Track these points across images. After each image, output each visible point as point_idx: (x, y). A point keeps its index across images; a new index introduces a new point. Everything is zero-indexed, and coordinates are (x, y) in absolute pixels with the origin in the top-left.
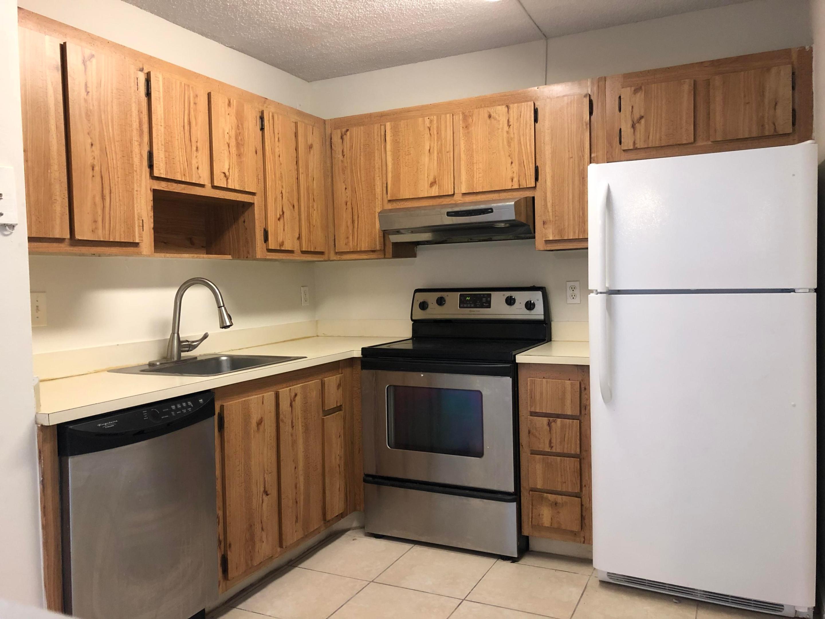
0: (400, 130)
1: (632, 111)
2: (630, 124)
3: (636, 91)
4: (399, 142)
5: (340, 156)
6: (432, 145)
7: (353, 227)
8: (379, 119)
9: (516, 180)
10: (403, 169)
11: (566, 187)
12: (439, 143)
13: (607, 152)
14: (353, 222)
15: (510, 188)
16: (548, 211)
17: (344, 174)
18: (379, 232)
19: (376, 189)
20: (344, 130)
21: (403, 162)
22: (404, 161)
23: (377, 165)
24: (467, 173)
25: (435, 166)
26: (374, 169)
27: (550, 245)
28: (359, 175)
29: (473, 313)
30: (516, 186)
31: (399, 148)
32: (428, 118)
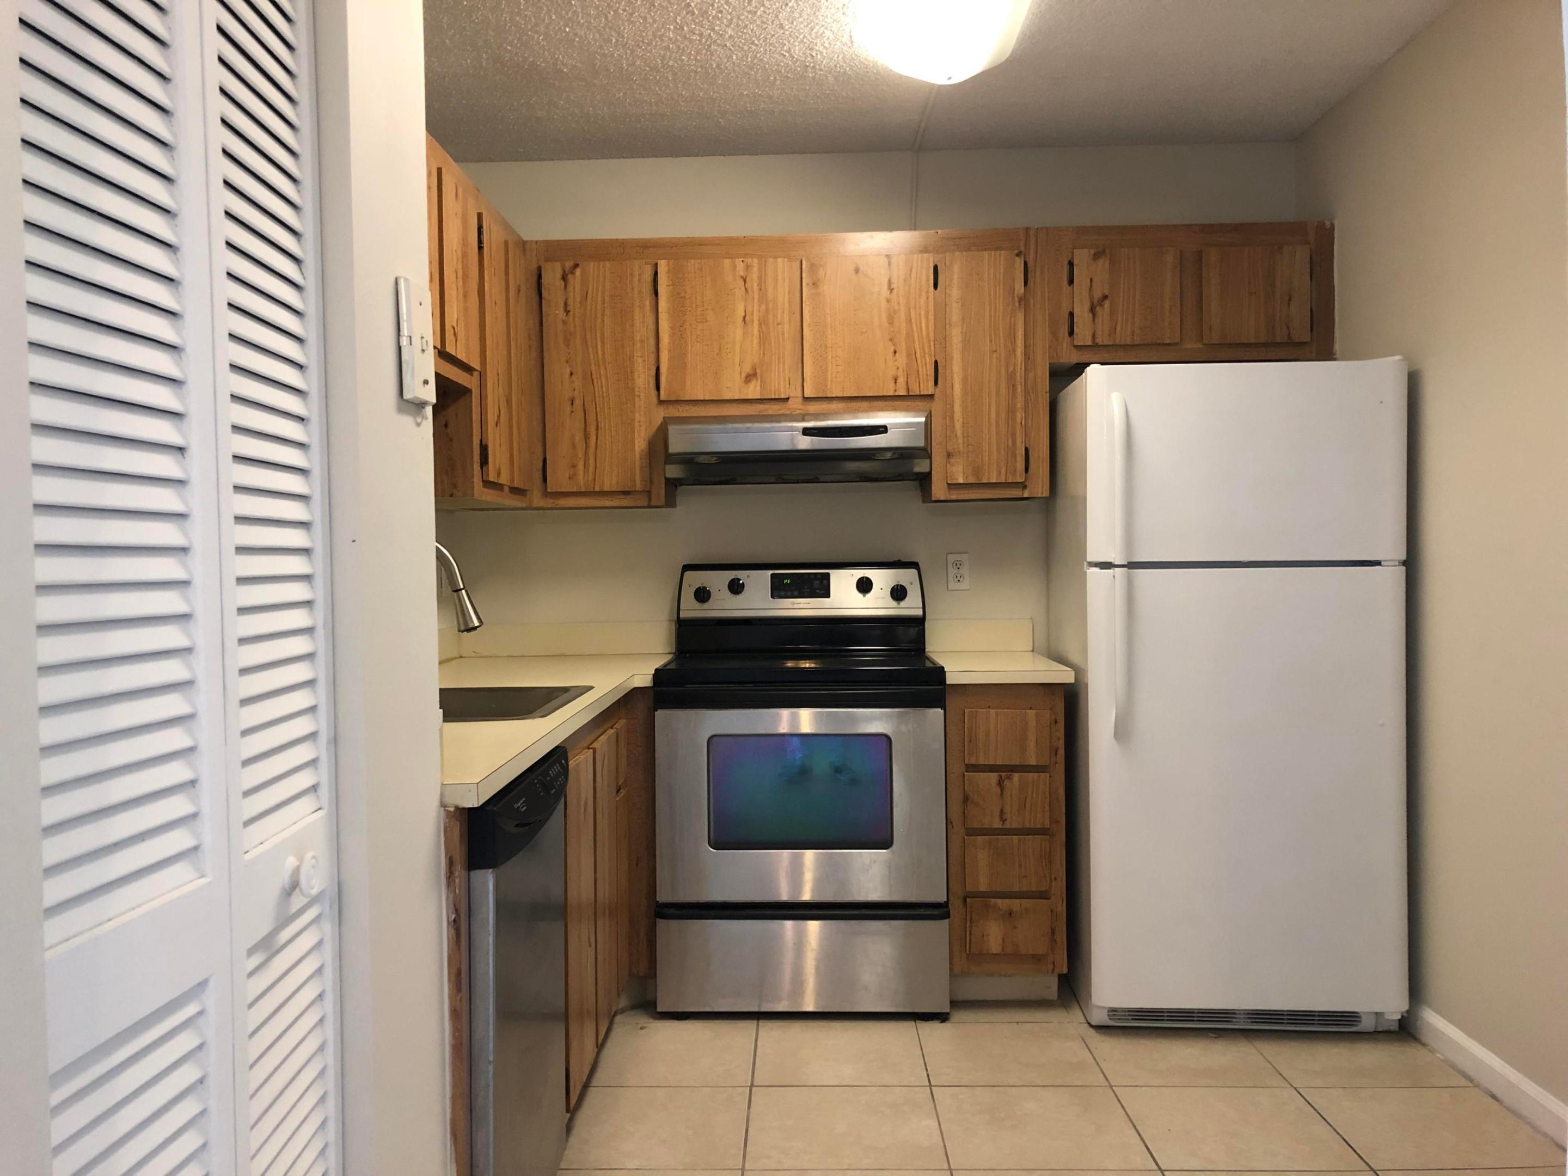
0: (686, 276)
1: (1091, 286)
2: (1087, 306)
3: (1096, 257)
4: (684, 297)
5: (561, 313)
6: (749, 309)
7: (587, 447)
8: (641, 251)
9: (901, 380)
10: (692, 347)
11: (986, 399)
12: (763, 307)
13: (1049, 347)
14: (586, 437)
15: (891, 394)
16: (956, 436)
17: (568, 346)
18: (641, 458)
19: (636, 377)
20: (569, 264)
21: (692, 333)
22: (694, 333)
23: (638, 334)
24: (814, 363)
25: (754, 345)
26: (631, 343)
27: (956, 492)
28: (600, 352)
29: (795, 606)
30: (902, 392)
31: (684, 309)
32: (743, 261)
